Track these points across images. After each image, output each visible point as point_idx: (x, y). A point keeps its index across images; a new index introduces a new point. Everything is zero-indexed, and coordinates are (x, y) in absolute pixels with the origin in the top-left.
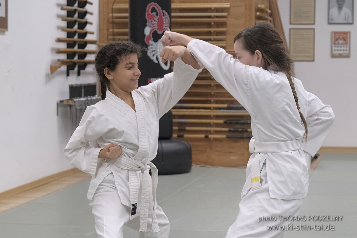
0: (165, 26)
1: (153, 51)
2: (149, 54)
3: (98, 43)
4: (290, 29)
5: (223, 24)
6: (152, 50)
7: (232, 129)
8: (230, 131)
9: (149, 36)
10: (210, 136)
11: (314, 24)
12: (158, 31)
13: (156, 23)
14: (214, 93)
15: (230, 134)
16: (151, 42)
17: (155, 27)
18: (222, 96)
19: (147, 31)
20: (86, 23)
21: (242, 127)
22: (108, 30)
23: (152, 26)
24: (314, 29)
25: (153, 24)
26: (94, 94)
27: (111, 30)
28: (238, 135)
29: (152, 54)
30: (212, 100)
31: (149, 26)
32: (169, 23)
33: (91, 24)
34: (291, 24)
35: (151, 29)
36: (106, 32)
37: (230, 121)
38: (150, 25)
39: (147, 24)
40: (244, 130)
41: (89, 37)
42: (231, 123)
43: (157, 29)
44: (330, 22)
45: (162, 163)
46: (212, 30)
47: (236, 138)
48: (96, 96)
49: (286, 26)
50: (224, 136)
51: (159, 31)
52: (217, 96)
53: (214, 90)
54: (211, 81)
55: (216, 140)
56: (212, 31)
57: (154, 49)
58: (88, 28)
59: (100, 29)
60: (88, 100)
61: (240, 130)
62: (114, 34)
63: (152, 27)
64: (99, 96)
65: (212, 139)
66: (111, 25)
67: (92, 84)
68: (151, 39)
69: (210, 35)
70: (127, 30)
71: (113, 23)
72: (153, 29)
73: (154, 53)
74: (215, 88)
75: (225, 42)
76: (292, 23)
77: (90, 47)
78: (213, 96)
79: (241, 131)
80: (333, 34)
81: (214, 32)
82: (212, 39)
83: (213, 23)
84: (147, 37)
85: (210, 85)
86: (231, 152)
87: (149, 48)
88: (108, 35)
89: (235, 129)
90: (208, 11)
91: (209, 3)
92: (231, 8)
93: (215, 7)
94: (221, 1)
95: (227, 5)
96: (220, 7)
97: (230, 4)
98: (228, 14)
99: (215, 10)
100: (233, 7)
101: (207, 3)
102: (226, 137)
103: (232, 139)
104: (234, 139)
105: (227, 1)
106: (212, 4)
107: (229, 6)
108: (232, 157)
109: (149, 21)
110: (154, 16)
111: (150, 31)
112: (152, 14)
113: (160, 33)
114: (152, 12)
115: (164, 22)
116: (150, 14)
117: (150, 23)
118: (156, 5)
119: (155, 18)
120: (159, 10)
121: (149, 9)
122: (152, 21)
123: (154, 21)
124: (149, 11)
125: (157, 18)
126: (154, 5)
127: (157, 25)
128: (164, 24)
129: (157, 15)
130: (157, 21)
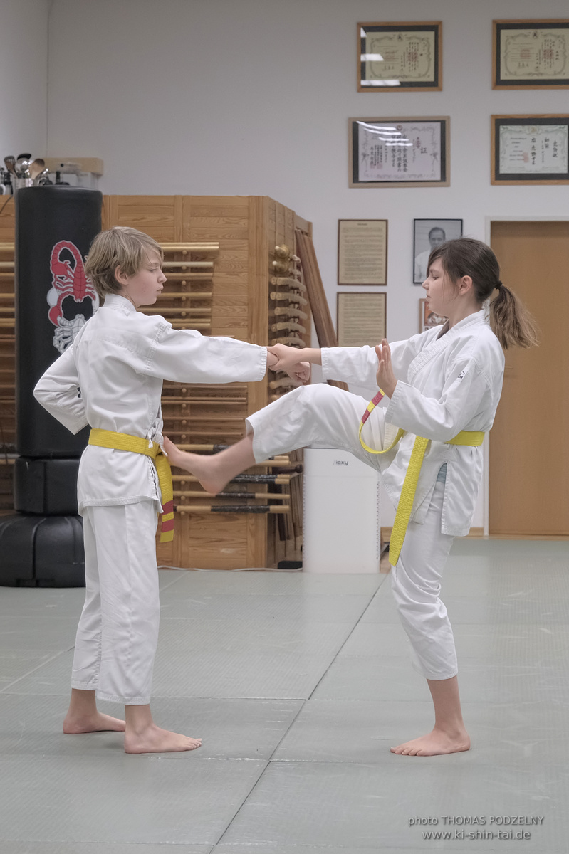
0: (90, 288)
1: (64, 338)
2: (56, 344)
4: (338, 294)
5: (204, 285)
6: (62, 335)
7: (223, 494)
8: (218, 497)
9: (57, 307)
10: (179, 508)
11: (386, 284)
12: (74, 297)
13: (72, 281)
14: (187, 421)
15: (219, 504)
16: (61, 320)
17: (68, 290)
18: (204, 428)
19: (53, 297)
21: (245, 489)
23: (63, 287)
24: (385, 294)
25: (64, 284)
28: (235, 505)
29: (62, 344)
30: (184, 436)
31: (57, 288)
34: (339, 284)
35: (62, 292)
38: (59, 286)
39: (52, 283)
40: (247, 495)
43: (73, 293)
44: (416, 281)
46: (183, 295)
47: (230, 511)
49: (331, 288)
50: (208, 508)
51: (76, 298)
52: (192, 428)
53: (187, 415)
54: (181, 398)
55: (191, 515)
56: (184, 298)
57: (66, 335)
61: (239, 495)
63: (63, 290)
65: (183, 513)
68: (60, 314)
69: (180, 307)
70: (12, 296)
72: (65, 294)
73: (66, 341)
74: (188, 411)
75: (209, 320)
76: (340, 282)
78: (185, 427)
79: (242, 497)
80: (423, 303)
81: (187, 298)
82: (184, 314)
83: (184, 282)
84: (53, 308)
85: (180, 405)
86: (221, 540)
87: (57, 331)
89: (228, 494)
90: (175, 257)
91: (177, 242)
92: (222, 252)
93: (190, 249)
94: (201, 238)
95: (212, 246)
96: (199, 249)
97: (218, 243)
98: (214, 264)
99: (190, 256)
100: (225, 249)
101: (174, 242)
102: (212, 510)
103: (222, 513)
104: (228, 513)
105: (211, 239)
106: (184, 243)
107: (218, 247)
108: (223, 550)
109: (56, 276)
110: (67, 268)
111: (58, 297)
112: (63, 263)
113: (79, 301)
114: (62, 259)
115: (86, 279)
116: (58, 263)
117: (58, 281)
118: (70, 246)
119: (68, 272)
120: (76, 254)
121: (55, 254)
122: (62, 278)
123: (66, 277)
124: (56, 258)
125: (73, 272)
126: (66, 245)
127: (72, 285)
128: (87, 283)
129: (72, 265)
130: (73, 277)
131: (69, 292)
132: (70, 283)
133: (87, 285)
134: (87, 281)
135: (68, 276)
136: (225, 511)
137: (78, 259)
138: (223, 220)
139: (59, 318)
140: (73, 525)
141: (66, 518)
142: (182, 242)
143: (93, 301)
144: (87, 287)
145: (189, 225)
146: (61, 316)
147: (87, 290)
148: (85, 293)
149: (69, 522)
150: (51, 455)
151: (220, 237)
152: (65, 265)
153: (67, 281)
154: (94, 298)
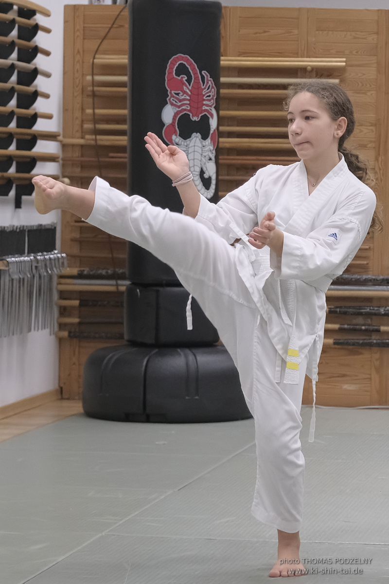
0: (207, 105)
3: (60, 138)
7: (346, 326)
8: (341, 330)
9: (173, 124)
12: (191, 115)
13: (188, 98)
15: (343, 337)
16: (176, 138)
17: (183, 107)
19: (168, 115)
20: (35, 95)
21: (369, 321)
22: (83, 110)
23: (179, 104)
25: (180, 101)
26: (51, 247)
27: (89, 111)
28: (359, 338)
31: (172, 104)
32: (215, 98)
33: (47, 96)
35: (178, 109)
36: (78, 114)
37: (343, 310)
38: (174, 103)
39: (168, 99)
40: (372, 328)
41: (41, 126)
42: (345, 313)
43: (189, 111)
45: (197, 397)
47: (354, 344)
48: (56, 252)
51: (193, 116)
58: (40, 105)
59: (66, 108)
60: (37, 261)
61: (364, 328)
62: (96, 120)
63: (179, 107)
64: (61, 252)
66: (90, 100)
67: (45, 225)
68: (175, 132)
70: (125, 112)
71: (94, 95)
72: (181, 111)
77: (43, 147)
79: (367, 330)
84: (167, 126)
86: (344, 376)
88: (82, 121)
89: (352, 327)
90: (299, 74)
91: (302, 57)
92: (349, 68)
93: (315, 65)
94: (327, 54)
95: (338, 62)
96: (325, 66)
97: (344, 59)
98: (341, 81)
99: (314, 73)
100: (352, 66)
101: (297, 57)
102: (335, 343)
103: (346, 347)
104: (350, 347)
105: (338, 54)
106: (308, 59)
107: (344, 64)
108: (346, 387)
109: (171, 92)
110: (183, 84)
111: (173, 114)
112: (179, 78)
113: (195, 119)
114: (178, 74)
115: (204, 95)
116: (174, 77)
117: (173, 97)
118: (187, 60)
119: (185, 87)
120: (194, 69)
121: (171, 68)
122: (178, 94)
123: (182, 94)
124: (172, 73)
125: (190, 88)
126: (182, 59)
127: (188, 102)
128: (204, 100)
129: (189, 81)
130: (190, 93)
131: (185, 110)
132: (187, 100)
133: (204, 102)
134: (204, 98)
135: (185, 92)
136: (348, 344)
137: (195, 74)
138: (351, 35)
139: (174, 137)
140: (186, 356)
141: (179, 350)
142: (307, 57)
143: (211, 119)
144: (204, 105)
145: (314, 39)
146: (176, 135)
147: (205, 108)
148: (203, 111)
149: (182, 354)
150: (164, 282)
151: (347, 52)
152: (181, 80)
153: (183, 97)
154: (212, 116)
